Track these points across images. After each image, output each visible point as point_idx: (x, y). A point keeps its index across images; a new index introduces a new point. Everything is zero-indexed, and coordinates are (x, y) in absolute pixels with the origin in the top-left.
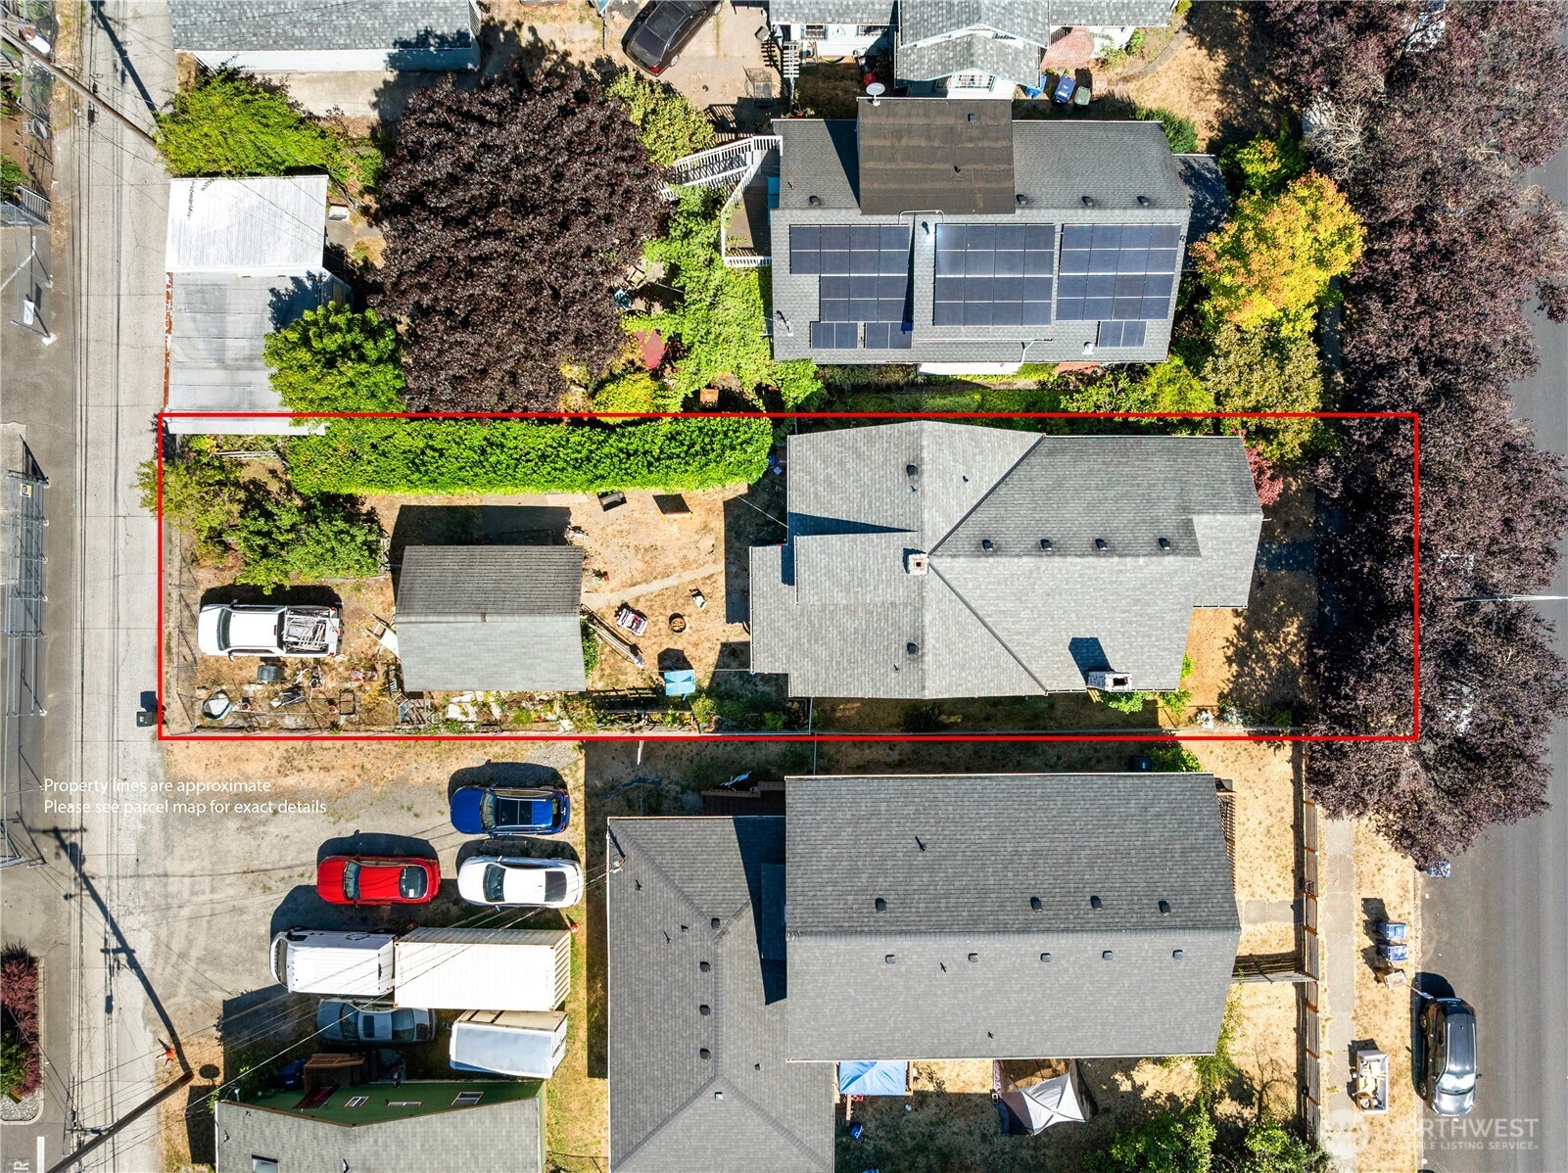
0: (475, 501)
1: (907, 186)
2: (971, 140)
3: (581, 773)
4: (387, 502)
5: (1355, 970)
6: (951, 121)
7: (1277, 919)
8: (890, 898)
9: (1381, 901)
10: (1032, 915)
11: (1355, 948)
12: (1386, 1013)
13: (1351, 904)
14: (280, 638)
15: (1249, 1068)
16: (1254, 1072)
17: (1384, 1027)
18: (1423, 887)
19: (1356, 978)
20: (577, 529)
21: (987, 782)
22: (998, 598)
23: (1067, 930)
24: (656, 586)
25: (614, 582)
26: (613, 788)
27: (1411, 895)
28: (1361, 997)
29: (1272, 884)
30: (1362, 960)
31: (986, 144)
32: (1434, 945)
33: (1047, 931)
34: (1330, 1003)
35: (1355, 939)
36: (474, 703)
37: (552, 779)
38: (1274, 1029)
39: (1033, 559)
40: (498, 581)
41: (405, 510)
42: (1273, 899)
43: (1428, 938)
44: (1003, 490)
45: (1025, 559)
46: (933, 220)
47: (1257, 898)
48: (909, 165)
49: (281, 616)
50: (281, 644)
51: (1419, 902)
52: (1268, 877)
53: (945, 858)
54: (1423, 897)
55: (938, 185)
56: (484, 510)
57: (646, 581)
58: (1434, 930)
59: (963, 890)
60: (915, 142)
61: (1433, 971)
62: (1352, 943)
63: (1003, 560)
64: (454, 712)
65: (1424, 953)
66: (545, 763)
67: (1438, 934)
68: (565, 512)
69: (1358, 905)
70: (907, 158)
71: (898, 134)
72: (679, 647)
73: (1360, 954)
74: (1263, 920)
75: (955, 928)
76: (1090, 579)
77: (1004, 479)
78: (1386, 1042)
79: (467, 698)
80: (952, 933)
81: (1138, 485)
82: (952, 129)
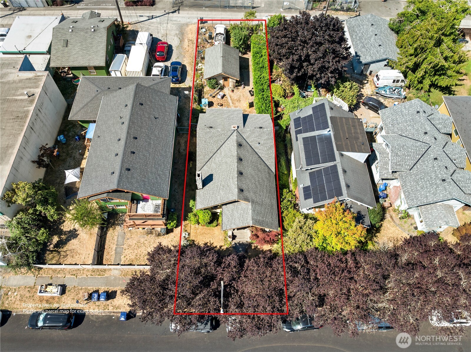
0: (250, 70)
1: (340, 127)
2: (356, 143)
3: (183, 87)
4: (249, 56)
5: (91, 287)
6: (361, 139)
7: (115, 258)
8: (143, 107)
9: (115, 298)
10: (132, 136)
11: (100, 287)
12: (73, 299)
13: (116, 286)
14: (218, 34)
15: (66, 247)
16: (65, 249)
17: (69, 298)
18: (117, 316)
19: (89, 288)
20: (244, 87)
21: (172, 139)
22: (225, 150)
23: (126, 143)
24: (230, 101)
25: (231, 93)
26: (179, 92)
27: (115, 311)
28: (82, 289)
29: (128, 257)
30: (95, 289)
31: (356, 146)
32: (95, 320)
33: (127, 138)
34: (82, 278)
35: (103, 288)
36: (202, 68)
37: (183, 81)
38: (78, 256)
39: (236, 155)
40: (230, 62)
41: (248, 59)
42: (122, 257)
43: (98, 317)
44: (257, 156)
45: (236, 153)
46: (332, 133)
47: (124, 251)
48: (346, 128)
49: (223, 34)
50: (217, 34)
51: (112, 314)
52: (130, 255)
53: (152, 122)
54: (113, 316)
55: (341, 134)
56: (249, 71)
57: (231, 99)
58: (100, 320)
59: (142, 123)
60: (352, 129)
61: (85, 319)
62: (102, 286)
63: (236, 147)
64: (200, 65)
65: (93, 316)
66: (186, 80)
67: (99, 321)
68: (248, 85)
69: (115, 289)
70: (348, 128)
71: (354, 126)
72: (214, 105)
73: (97, 289)
74: (116, 253)
75: (132, 118)
76: (230, 171)
77: (260, 157)
78: (63, 298)
79: (203, 67)
80: (131, 117)
81: (260, 192)
82: (358, 138)
